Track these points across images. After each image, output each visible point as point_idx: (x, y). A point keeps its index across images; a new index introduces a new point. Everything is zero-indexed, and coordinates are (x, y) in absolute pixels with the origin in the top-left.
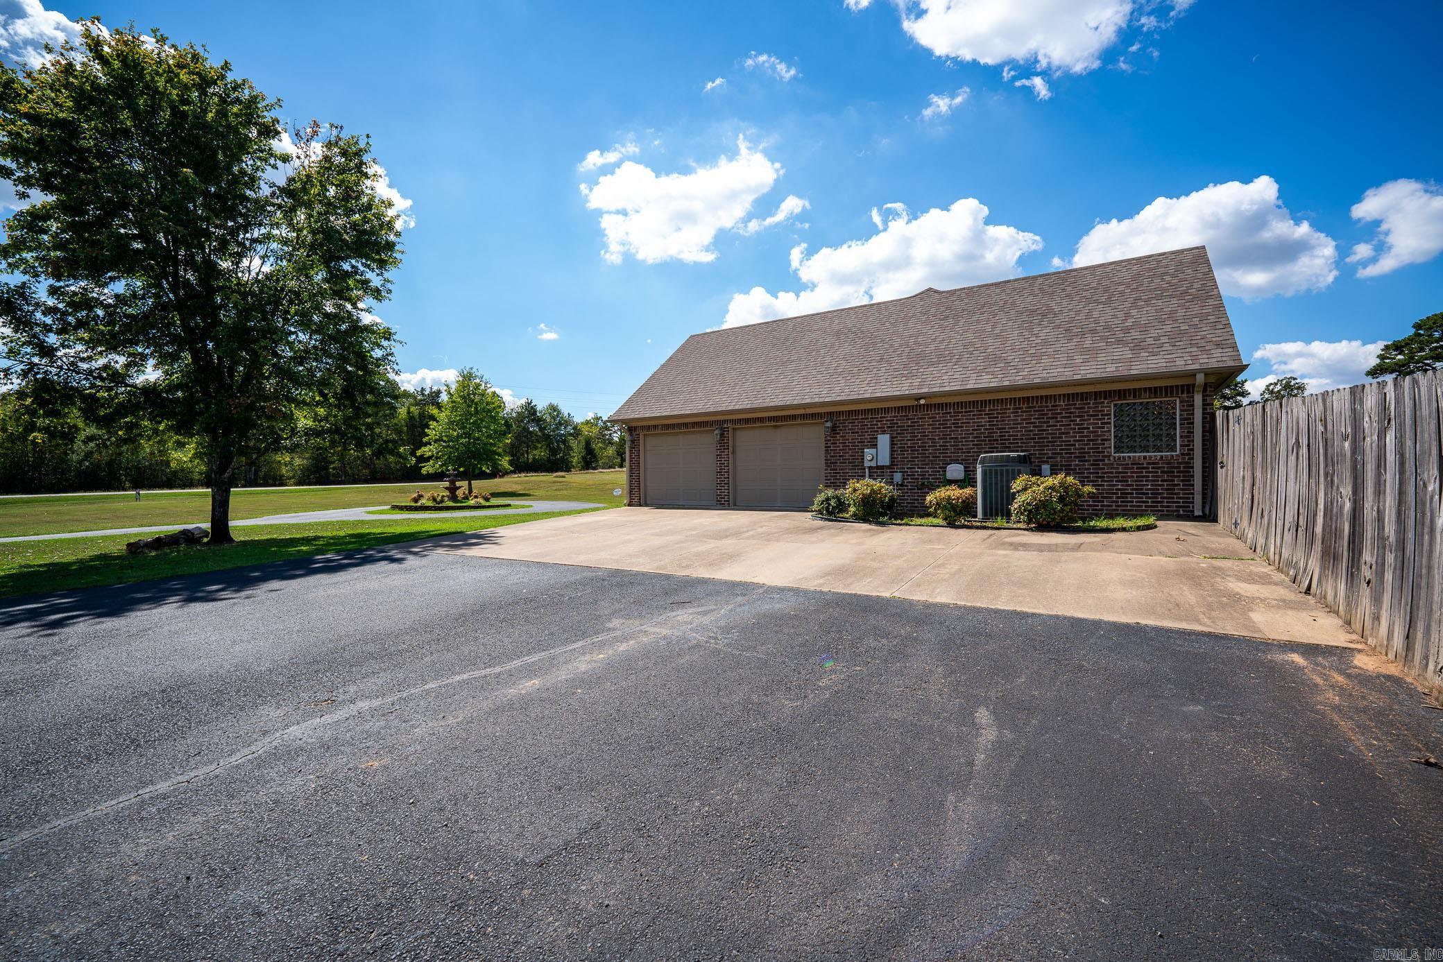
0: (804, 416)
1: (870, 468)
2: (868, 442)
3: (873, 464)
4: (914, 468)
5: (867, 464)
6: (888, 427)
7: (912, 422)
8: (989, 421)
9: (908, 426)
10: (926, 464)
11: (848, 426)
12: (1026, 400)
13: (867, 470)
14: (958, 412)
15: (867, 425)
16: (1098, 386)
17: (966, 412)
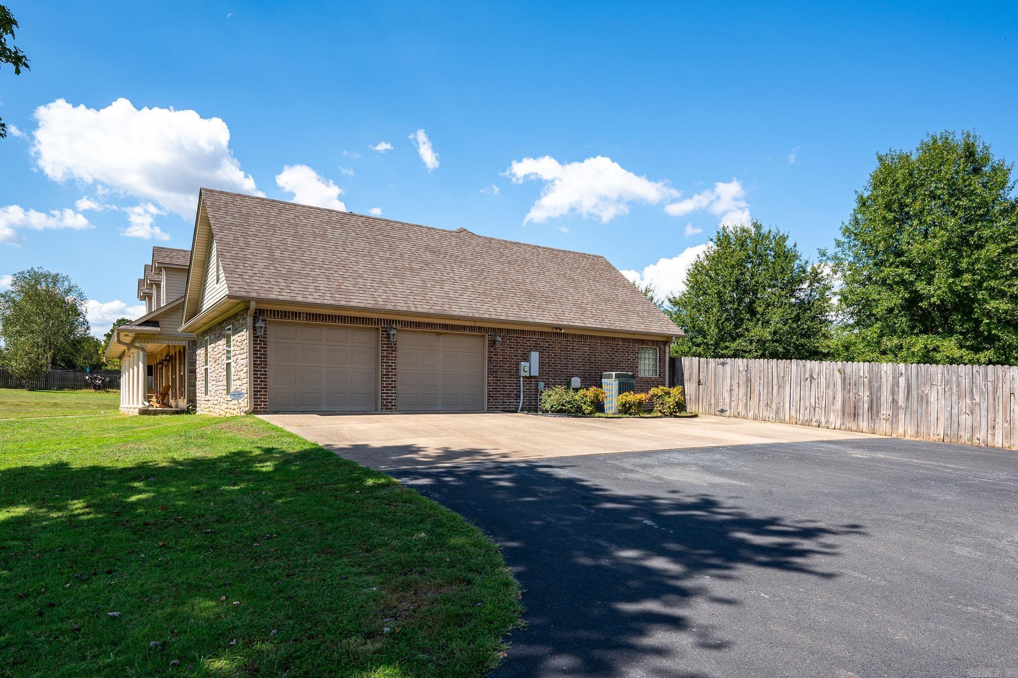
0: (472, 328)
1: (524, 377)
2: (521, 356)
3: (527, 374)
4: (550, 379)
5: (523, 374)
6: (534, 346)
7: (548, 345)
8: (590, 350)
9: (546, 347)
10: (557, 376)
11: (506, 342)
12: (606, 338)
13: (522, 379)
14: (574, 341)
15: (520, 343)
16: (636, 336)
17: (578, 342)
